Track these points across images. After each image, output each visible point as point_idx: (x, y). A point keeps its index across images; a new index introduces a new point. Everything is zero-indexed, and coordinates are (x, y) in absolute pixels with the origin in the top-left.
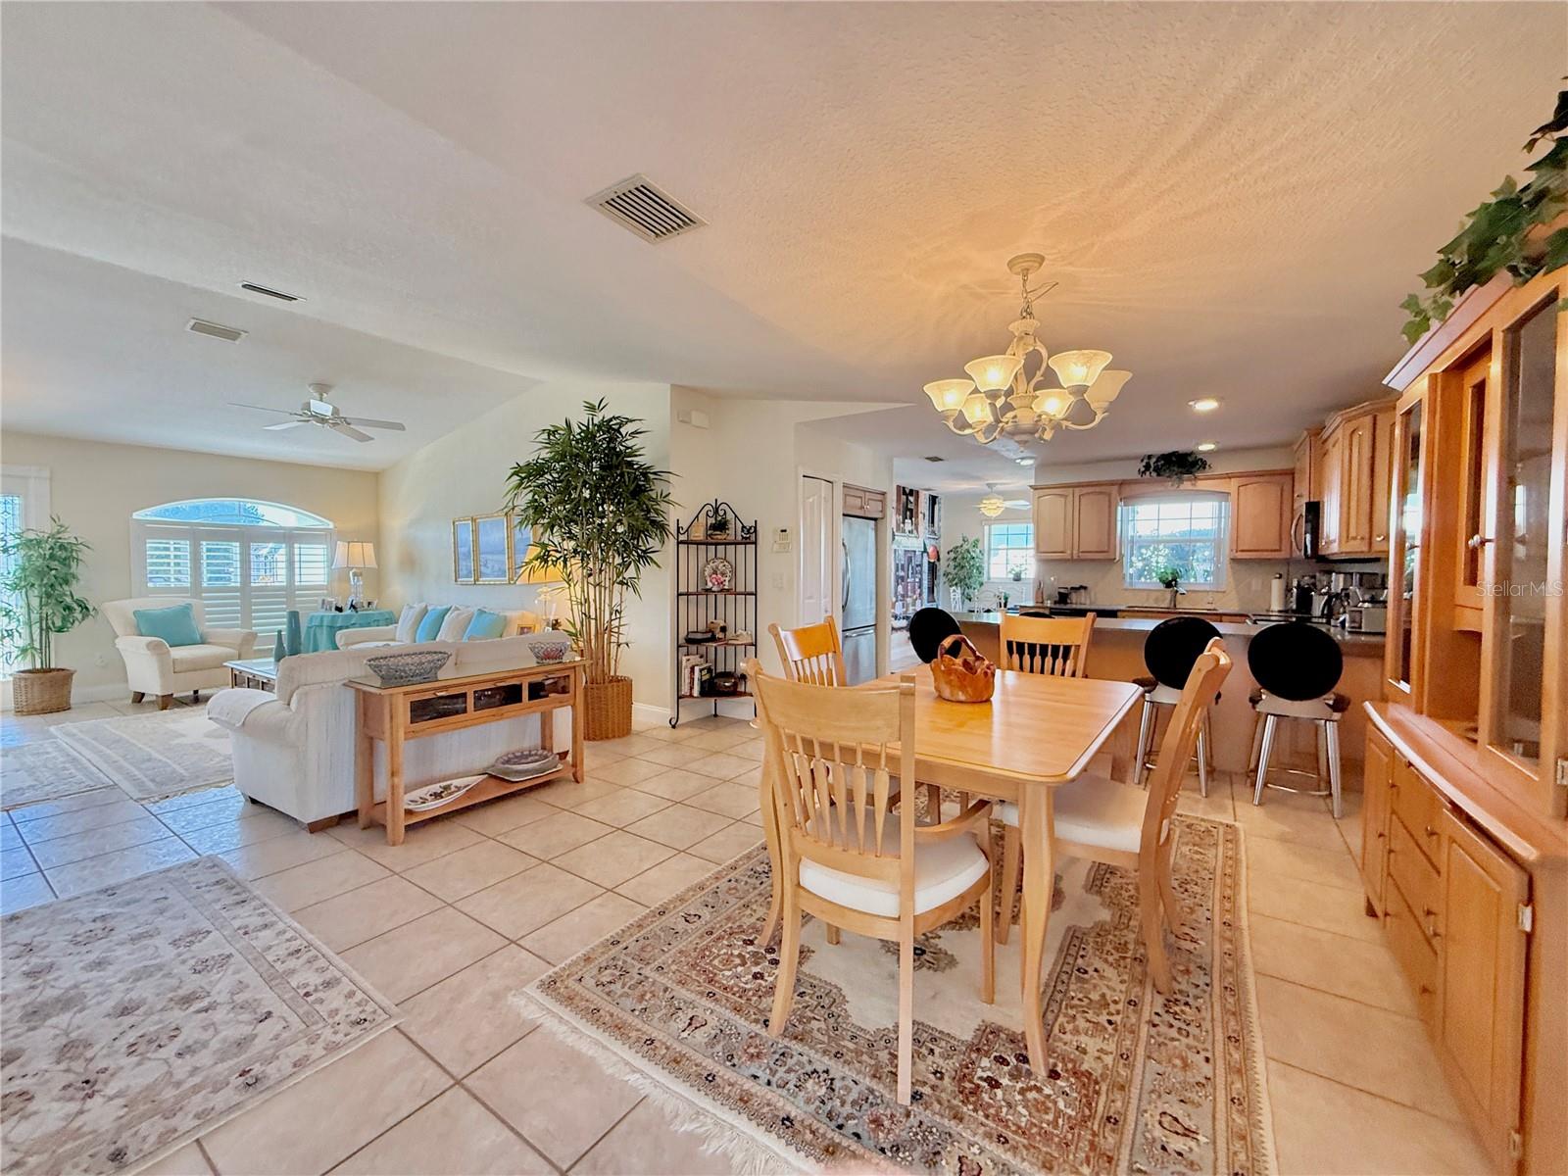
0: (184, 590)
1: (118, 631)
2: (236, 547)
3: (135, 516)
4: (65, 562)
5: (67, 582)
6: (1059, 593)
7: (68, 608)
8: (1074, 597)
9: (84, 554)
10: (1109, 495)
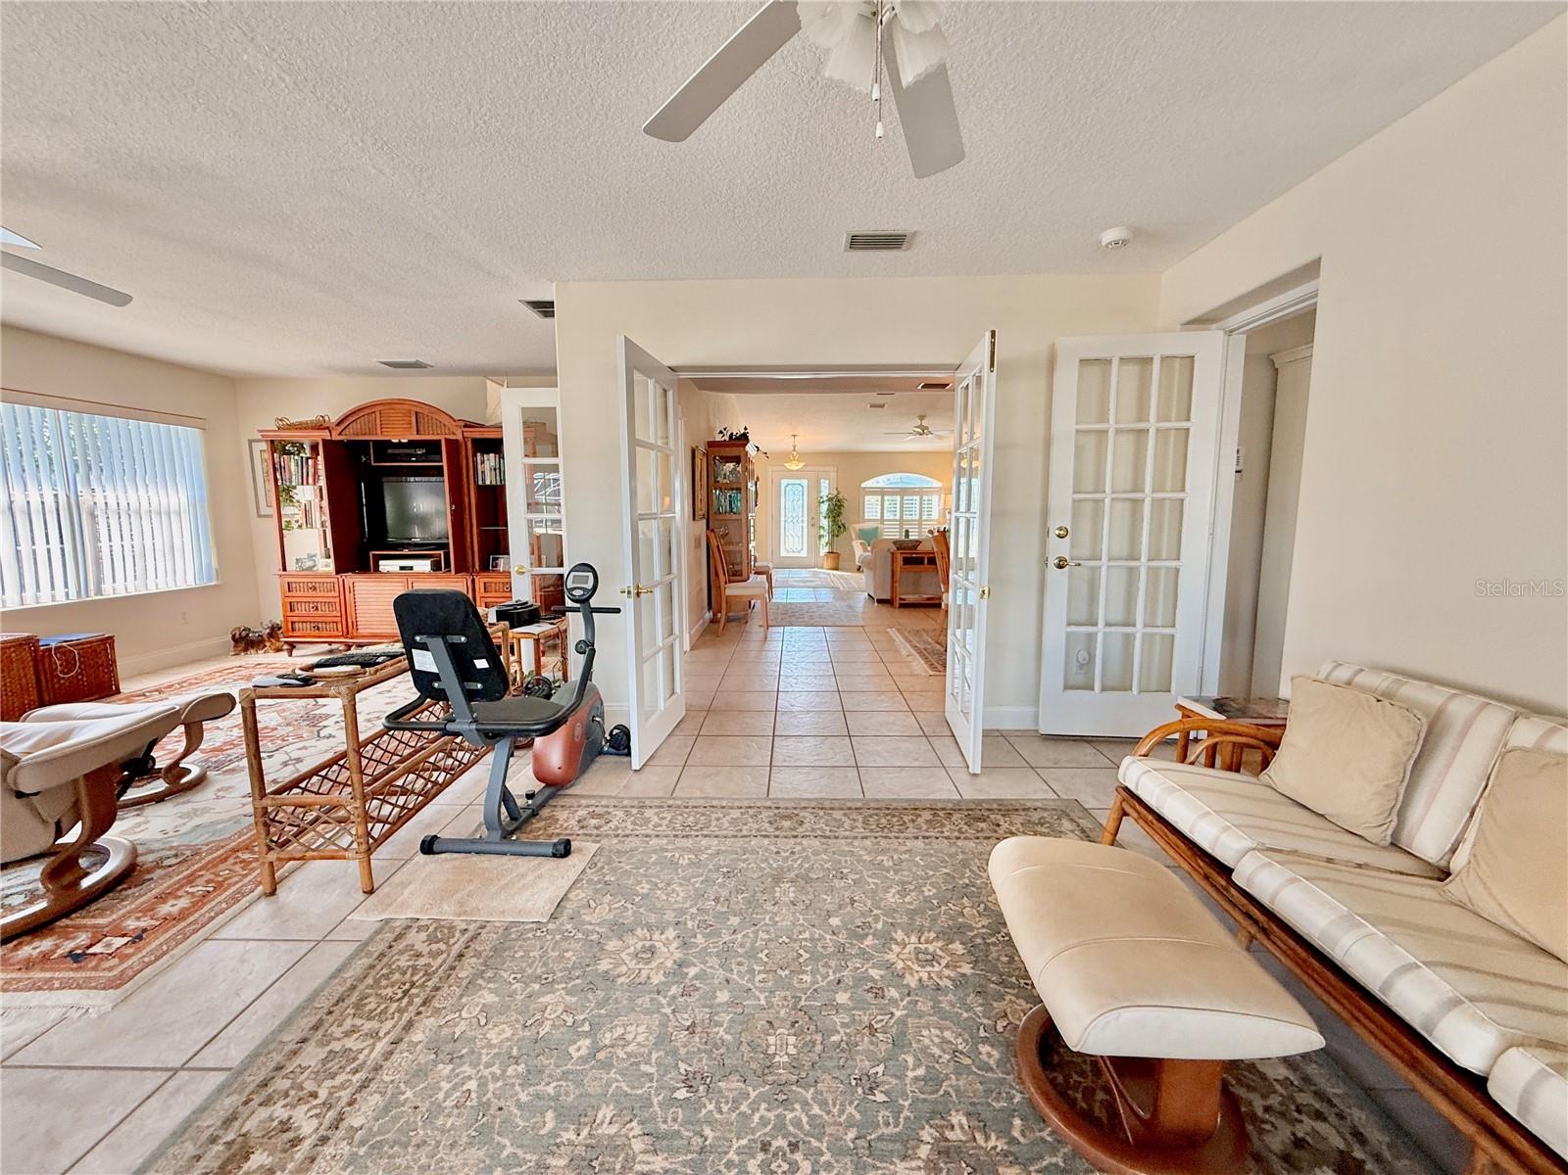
0: (877, 520)
1: (854, 537)
2: (898, 498)
3: (863, 485)
4: (840, 506)
5: (839, 516)
7: (839, 527)
9: (845, 504)
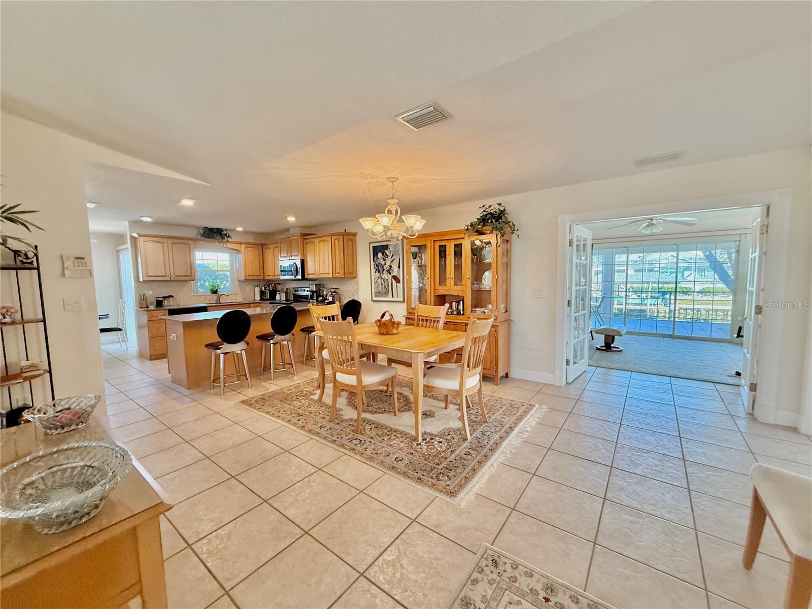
6: (157, 300)
8: (166, 303)
10: (189, 245)
